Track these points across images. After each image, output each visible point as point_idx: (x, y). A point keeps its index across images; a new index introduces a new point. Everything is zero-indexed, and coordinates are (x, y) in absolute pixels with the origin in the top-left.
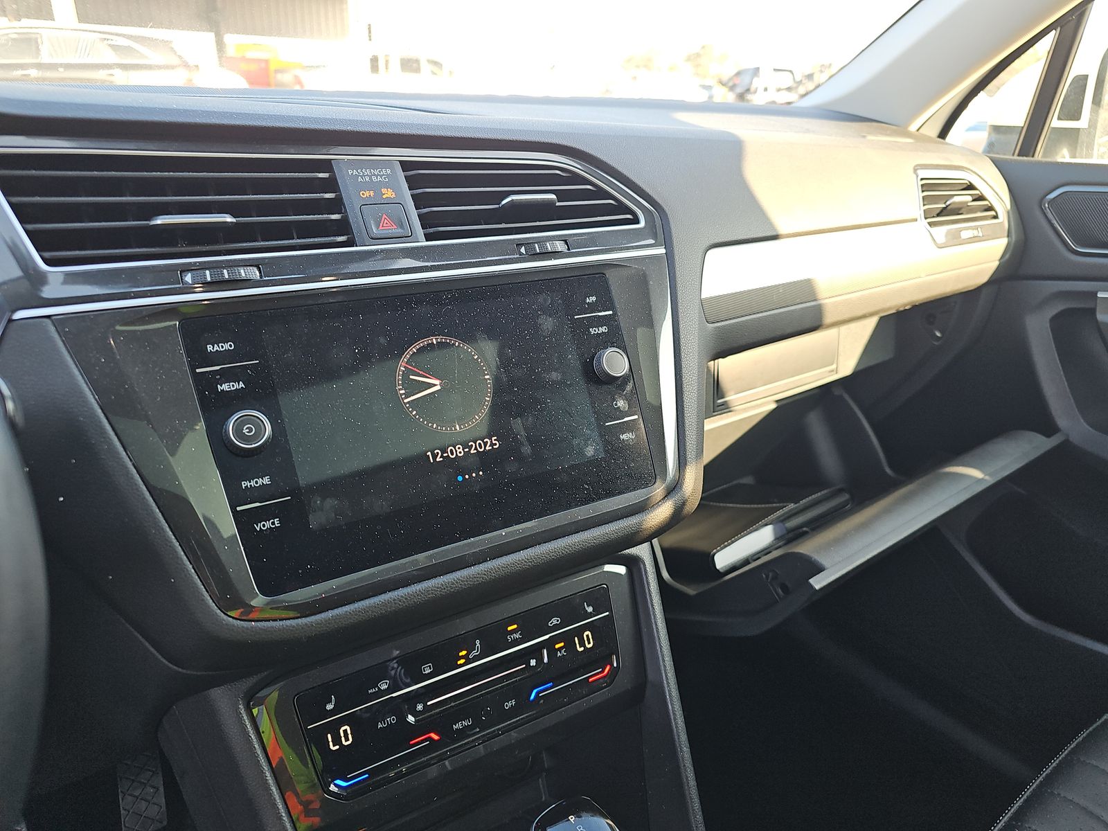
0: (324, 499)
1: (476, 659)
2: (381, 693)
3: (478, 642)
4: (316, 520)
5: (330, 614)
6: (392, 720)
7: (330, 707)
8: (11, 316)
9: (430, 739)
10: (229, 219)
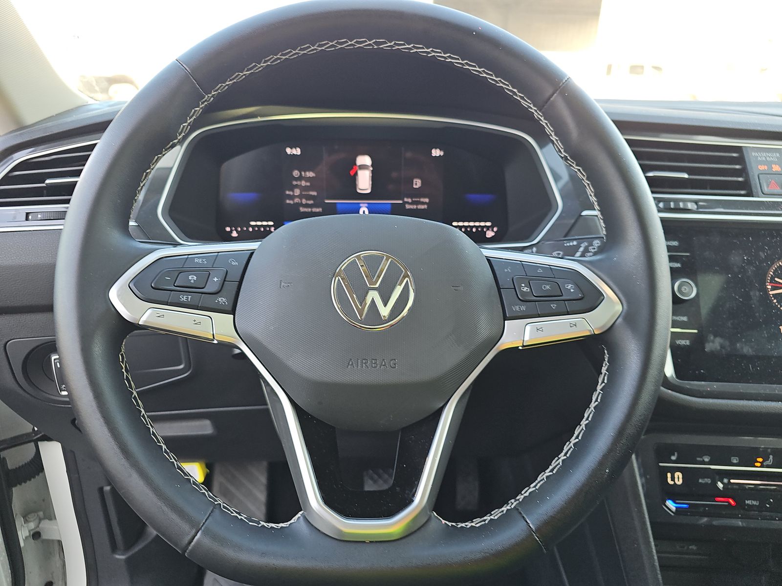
0: (715, 336)
1: (768, 467)
2: (704, 463)
3: (771, 457)
4: (709, 347)
5: (711, 401)
6: (709, 481)
7: (673, 458)
8: (581, 213)
9: (729, 502)
10: (686, 176)
